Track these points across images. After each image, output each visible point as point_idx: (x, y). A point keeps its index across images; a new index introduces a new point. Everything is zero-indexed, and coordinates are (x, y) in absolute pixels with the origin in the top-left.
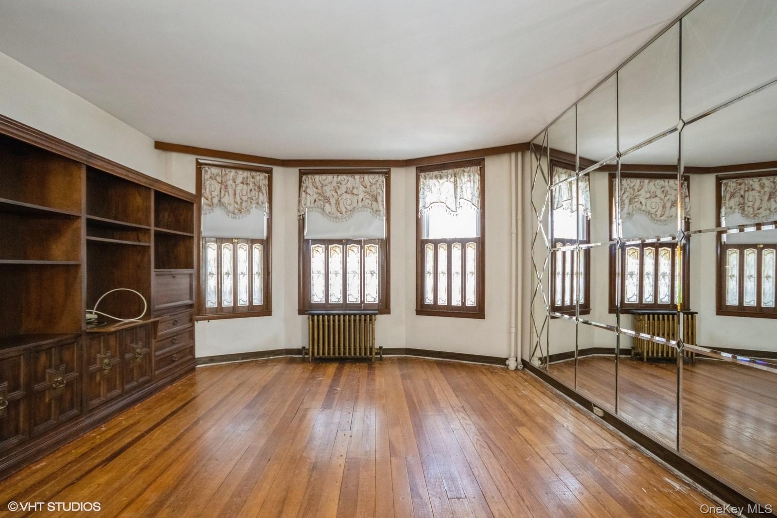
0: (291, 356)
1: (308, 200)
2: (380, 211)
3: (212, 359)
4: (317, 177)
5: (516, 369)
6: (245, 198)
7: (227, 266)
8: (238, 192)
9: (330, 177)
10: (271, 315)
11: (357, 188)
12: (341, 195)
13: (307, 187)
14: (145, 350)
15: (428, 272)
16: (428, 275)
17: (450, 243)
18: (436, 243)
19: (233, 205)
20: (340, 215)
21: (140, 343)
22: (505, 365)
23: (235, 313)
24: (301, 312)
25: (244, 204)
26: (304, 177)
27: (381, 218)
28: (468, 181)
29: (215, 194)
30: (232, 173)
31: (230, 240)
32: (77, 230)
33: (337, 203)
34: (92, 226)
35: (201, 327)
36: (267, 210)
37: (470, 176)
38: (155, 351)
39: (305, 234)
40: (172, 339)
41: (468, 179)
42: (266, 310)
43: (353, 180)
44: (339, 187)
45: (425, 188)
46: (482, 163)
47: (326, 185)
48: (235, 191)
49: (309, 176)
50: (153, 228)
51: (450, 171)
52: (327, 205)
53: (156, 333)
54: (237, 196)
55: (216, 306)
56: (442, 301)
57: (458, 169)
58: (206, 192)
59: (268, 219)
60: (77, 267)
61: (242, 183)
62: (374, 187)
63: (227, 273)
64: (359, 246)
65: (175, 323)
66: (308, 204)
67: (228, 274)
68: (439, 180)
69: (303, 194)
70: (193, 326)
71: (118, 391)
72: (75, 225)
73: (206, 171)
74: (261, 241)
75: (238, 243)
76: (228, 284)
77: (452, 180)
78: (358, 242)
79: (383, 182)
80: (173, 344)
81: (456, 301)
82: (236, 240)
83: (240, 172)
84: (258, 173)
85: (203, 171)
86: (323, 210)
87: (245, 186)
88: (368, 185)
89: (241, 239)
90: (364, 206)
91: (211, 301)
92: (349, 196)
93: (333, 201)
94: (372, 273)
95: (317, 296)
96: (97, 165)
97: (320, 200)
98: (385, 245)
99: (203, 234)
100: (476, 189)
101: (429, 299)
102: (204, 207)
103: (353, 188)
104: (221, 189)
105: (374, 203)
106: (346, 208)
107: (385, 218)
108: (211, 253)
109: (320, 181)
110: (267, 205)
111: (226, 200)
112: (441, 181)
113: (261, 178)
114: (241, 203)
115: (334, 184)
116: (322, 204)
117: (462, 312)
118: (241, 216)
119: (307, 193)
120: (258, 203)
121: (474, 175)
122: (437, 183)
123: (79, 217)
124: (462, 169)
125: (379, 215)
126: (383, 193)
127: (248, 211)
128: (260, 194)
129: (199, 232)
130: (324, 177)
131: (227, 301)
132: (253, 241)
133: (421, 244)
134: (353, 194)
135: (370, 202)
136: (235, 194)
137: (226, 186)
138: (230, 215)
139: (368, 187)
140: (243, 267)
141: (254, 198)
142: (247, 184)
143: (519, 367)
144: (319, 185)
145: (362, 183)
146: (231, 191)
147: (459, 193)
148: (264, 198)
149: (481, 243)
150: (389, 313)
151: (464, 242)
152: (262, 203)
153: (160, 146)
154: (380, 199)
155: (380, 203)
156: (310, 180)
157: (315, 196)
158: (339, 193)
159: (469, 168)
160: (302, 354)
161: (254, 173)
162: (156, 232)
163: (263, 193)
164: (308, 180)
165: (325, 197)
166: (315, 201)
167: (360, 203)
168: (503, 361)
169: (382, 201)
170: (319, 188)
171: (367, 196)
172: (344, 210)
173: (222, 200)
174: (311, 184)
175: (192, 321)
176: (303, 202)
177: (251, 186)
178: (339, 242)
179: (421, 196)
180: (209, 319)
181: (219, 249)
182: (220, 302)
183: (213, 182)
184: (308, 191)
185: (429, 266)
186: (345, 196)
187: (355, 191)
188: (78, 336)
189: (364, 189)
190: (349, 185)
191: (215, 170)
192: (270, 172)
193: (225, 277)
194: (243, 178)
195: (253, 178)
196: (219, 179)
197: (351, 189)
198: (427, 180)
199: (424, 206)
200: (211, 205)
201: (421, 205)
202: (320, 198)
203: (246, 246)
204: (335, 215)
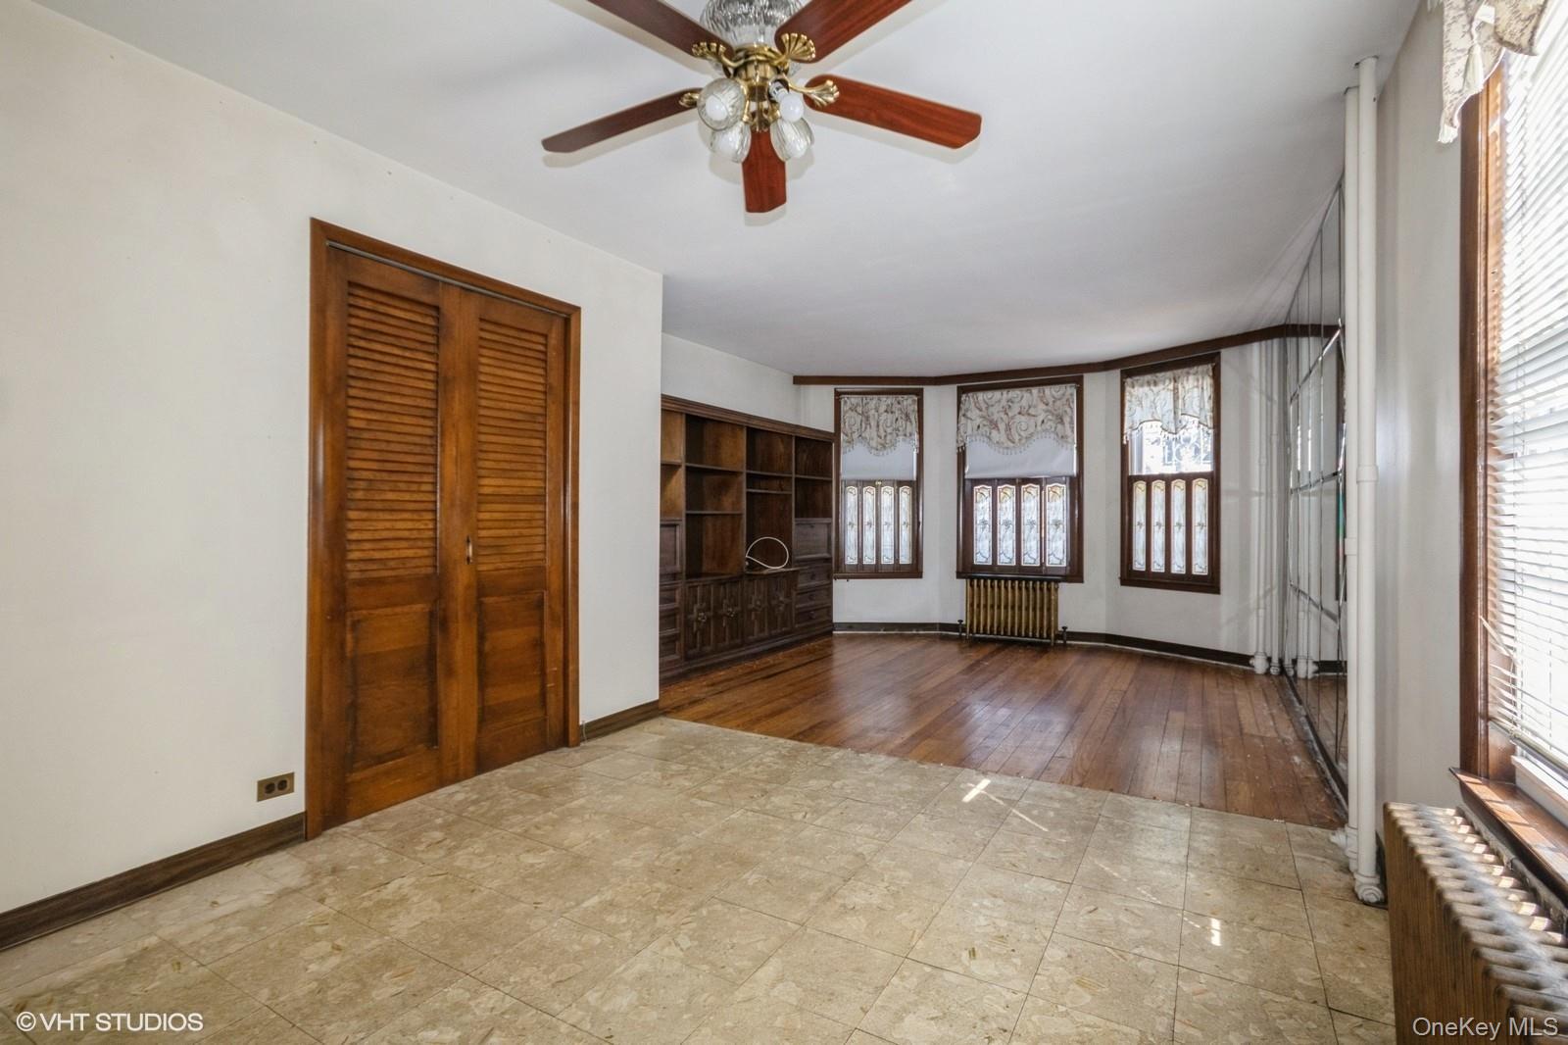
0: (944, 632)
1: (969, 427)
2: (1067, 437)
3: (850, 626)
4: (981, 396)
5: (1267, 673)
6: (889, 430)
7: (869, 516)
8: (881, 423)
9: (997, 394)
10: (921, 577)
11: (1035, 407)
12: (1013, 418)
13: (967, 410)
14: (787, 601)
15: (1139, 524)
16: (1138, 527)
17: (1168, 480)
18: (1149, 480)
19: (875, 440)
20: (1012, 445)
21: (783, 593)
22: (1249, 665)
23: (877, 572)
24: (959, 575)
25: (889, 437)
26: (964, 397)
27: (1069, 446)
28: (1194, 387)
29: (855, 428)
30: (873, 401)
31: (871, 483)
32: (740, 484)
33: (1008, 428)
34: (752, 479)
35: (838, 585)
36: (917, 443)
37: (1198, 380)
38: (796, 603)
39: (966, 471)
40: (810, 593)
41: (1196, 384)
42: (914, 571)
43: (1029, 395)
44: (1010, 407)
45: (1133, 399)
46: (1216, 358)
47: (992, 406)
48: (878, 422)
49: (970, 394)
50: (794, 476)
51: (1169, 374)
52: (994, 433)
53: (796, 585)
54: (881, 427)
55: (856, 563)
56: (1158, 564)
57: (1179, 371)
58: (845, 427)
59: (918, 455)
60: (740, 515)
61: (886, 411)
62: (1058, 403)
63: (868, 523)
64: (1038, 486)
65: (813, 577)
66: (969, 432)
67: (870, 524)
68: (1152, 387)
69: (962, 419)
70: (831, 583)
71: (766, 634)
72: (740, 478)
73: (845, 402)
74: (909, 483)
75: (882, 486)
76: (869, 536)
77: (1171, 387)
78: (1036, 481)
79: (1072, 395)
80: (811, 599)
81: (1178, 566)
82: (880, 483)
83: (884, 398)
84: (906, 397)
85: (842, 403)
86: (989, 438)
87: (890, 415)
88: (1051, 401)
89: (885, 482)
90: (1046, 430)
91: (851, 558)
92: (1023, 418)
93: (1002, 426)
94: (1057, 524)
95: (982, 555)
96: (754, 424)
97: (984, 425)
98: (1076, 485)
99: (844, 476)
100: (1206, 399)
101: (1139, 564)
102: (843, 444)
103: (1030, 407)
104: (861, 421)
105: (1059, 426)
106: (1020, 435)
107: (1075, 446)
108: (851, 498)
109: (984, 400)
110: (916, 436)
111: (866, 434)
112: (1155, 389)
113: (909, 402)
114: (885, 436)
115: (1004, 403)
116: (988, 430)
117: (1188, 583)
118: (885, 452)
119: (968, 418)
120: (905, 435)
121: (1203, 378)
122: (1150, 393)
123: (741, 473)
124: (1186, 370)
125: (1067, 442)
126: (1072, 412)
127: (893, 445)
128: (908, 423)
129: (838, 474)
130: (989, 394)
131: (869, 559)
132: (900, 483)
133: (1128, 483)
134: (1029, 414)
135: (1054, 426)
136: (878, 426)
137: (867, 418)
138: (873, 451)
139: (1051, 403)
140: (887, 517)
141: (901, 429)
142: (892, 412)
143: (1272, 670)
144: (984, 406)
145: (1041, 399)
146: (873, 423)
147: (1180, 406)
148: (913, 427)
149: (1214, 480)
150: (1082, 581)
151: (1189, 479)
152: (911, 435)
153: (799, 380)
154: (1067, 419)
155: (1067, 426)
156: (971, 400)
157: (978, 421)
158: (1010, 414)
159: (1195, 368)
160: (958, 631)
161: (900, 398)
162: (796, 479)
163: (911, 422)
164: (969, 400)
165: (991, 422)
166: (979, 427)
167: (1039, 428)
168: (1244, 659)
169: (1071, 423)
170: (984, 409)
171: (1050, 417)
172: (1017, 438)
173: (863, 435)
174: (973, 404)
175: (830, 577)
176: (962, 430)
177: (897, 414)
178: (1011, 481)
179: (1127, 413)
180: (848, 578)
181: (861, 492)
182: (860, 559)
183: (853, 414)
184: (969, 414)
185: (1139, 516)
186: (1019, 418)
187: (1032, 411)
188: (741, 577)
189: (1045, 407)
190: (1024, 403)
191: (854, 399)
192: (919, 393)
193: (867, 527)
194: (888, 405)
195: (899, 403)
196: (859, 410)
197: (1027, 408)
198: (1136, 388)
199: (1131, 428)
200: (850, 442)
201: (1126, 425)
202: (985, 423)
203: (890, 489)
204: (1006, 445)
